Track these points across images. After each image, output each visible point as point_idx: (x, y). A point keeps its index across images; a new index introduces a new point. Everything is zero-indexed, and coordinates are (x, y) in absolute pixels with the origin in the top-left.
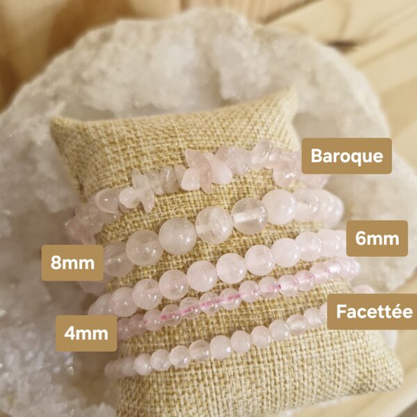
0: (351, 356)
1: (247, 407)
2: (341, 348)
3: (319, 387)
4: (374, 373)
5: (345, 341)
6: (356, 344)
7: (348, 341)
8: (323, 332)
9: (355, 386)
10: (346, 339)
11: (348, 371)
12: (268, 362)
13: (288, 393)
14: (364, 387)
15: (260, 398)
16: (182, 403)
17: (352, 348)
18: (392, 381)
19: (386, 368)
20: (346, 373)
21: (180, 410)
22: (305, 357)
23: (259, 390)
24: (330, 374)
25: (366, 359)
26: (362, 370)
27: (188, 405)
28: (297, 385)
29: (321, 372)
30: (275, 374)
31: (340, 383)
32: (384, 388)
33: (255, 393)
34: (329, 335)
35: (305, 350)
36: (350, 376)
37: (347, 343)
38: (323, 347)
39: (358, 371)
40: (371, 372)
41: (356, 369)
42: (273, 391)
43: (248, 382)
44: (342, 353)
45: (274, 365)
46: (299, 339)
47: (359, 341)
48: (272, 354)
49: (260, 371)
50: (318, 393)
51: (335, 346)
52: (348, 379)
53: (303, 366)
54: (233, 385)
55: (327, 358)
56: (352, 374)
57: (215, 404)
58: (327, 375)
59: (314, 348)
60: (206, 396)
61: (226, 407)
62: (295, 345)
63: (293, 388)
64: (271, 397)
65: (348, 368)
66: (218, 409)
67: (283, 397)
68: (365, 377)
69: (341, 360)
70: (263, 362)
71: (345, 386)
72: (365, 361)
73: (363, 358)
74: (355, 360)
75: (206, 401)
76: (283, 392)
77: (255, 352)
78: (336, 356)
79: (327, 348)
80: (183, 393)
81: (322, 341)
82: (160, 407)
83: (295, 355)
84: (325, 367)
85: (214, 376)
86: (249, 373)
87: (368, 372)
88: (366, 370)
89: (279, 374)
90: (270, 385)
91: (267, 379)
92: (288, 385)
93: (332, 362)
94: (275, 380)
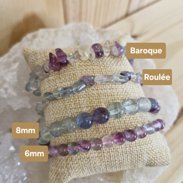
0: (145, 151)
1: (100, 169)
2: (140, 147)
3: (131, 163)
4: (156, 158)
5: (142, 145)
6: (148, 146)
9: (148, 163)
10: (143, 144)
11: (144, 157)
12: (108, 152)
13: (117, 165)
14: (152, 164)
15: (105, 166)
16: (72, 168)
17: (145, 148)
18: (165, 162)
19: (161, 156)
20: (143, 158)
21: (72, 170)
22: (124, 151)
23: (104, 163)
24: (135, 158)
25: (152, 152)
26: (150, 157)
27: (75, 168)
28: (121, 162)
29: (131, 157)
30: (110, 157)
31: (141, 162)
32: (161, 165)
33: (102, 164)
34: (135, 142)
35: (124, 148)
36: (145, 159)
38: (132, 147)
39: (148, 157)
40: (154, 158)
42: (110, 164)
43: (99, 160)
44: (141, 150)
45: (110, 154)
48: (109, 149)
49: (104, 156)
50: (131, 165)
51: (137, 147)
52: (144, 160)
53: (123, 154)
54: (93, 161)
55: (134, 152)
56: (146, 158)
57: (86, 168)
59: (128, 147)
60: (82, 165)
61: (91, 169)
63: (119, 163)
64: (110, 166)
65: (143, 156)
66: (88, 169)
67: (115, 166)
68: (151, 160)
69: (140, 153)
70: (105, 152)
71: (143, 163)
72: (151, 153)
73: (150, 152)
74: (147, 153)
75: (82, 167)
76: (115, 164)
78: (138, 151)
79: (134, 148)
80: (73, 164)
81: (132, 145)
82: (64, 169)
83: (119, 150)
84: (133, 155)
85: (85, 158)
86: (99, 157)
87: (153, 158)
88: (152, 157)
89: (112, 157)
90: (109, 161)
91: (107, 159)
92: (116, 162)
93: (136, 153)
94: (111, 159)
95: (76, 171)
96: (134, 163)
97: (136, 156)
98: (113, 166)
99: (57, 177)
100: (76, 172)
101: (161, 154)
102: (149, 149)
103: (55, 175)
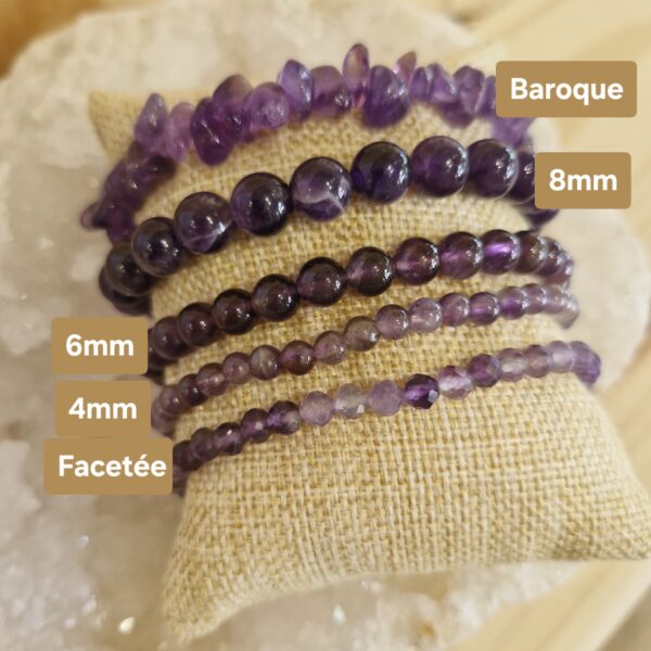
0: (552, 487)
1: (365, 555)
2: (534, 471)
3: (492, 537)
4: (596, 523)
7: (548, 461)
8: (501, 442)
9: (561, 543)
10: (544, 457)
11: (547, 513)
12: (399, 483)
13: (434, 539)
14: (578, 547)
15: (386, 542)
16: (255, 542)
17: (555, 473)
18: (632, 542)
20: (542, 517)
21: (252, 552)
22: (466, 480)
23: (383, 530)
24: (512, 516)
25: (582, 495)
26: (573, 516)
27: (265, 544)
28: (451, 526)
29: (496, 510)
30: (410, 504)
31: (532, 534)
32: (615, 552)
33: (376, 533)
34: (512, 448)
35: (467, 468)
36: (551, 524)
37: (545, 465)
38: (500, 466)
39: (565, 517)
40: (591, 520)
41: (562, 511)
42: (409, 534)
43: (364, 515)
44: (535, 480)
45: (409, 489)
46: (456, 449)
47: (568, 463)
48: (406, 469)
49: (385, 497)
50: (491, 547)
51: (522, 467)
52: (546, 529)
53: (461, 496)
54: (338, 518)
55: (507, 487)
56: (554, 520)
57: (310, 547)
58: (507, 515)
59: (483, 468)
60: (294, 532)
61: (328, 553)
62: (448, 458)
63: (444, 531)
64: (406, 543)
65: (546, 508)
66: (315, 555)
67: (427, 545)
68: (578, 527)
69: (534, 493)
70: (390, 482)
71: (541, 540)
72: (579, 499)
73: (575, 494)
74: (561, 496)
75: (294, 540)
76: (425, 537)
77: (377, 464)
78: (524, 486)
79: (507, 469)
80: (257, 526)
81: (499, 456)
82: (221, 546)
83: (446, 474)
84: (503, 502)
85: (306, 502)
86: (366, 500)
87: (585, 519)
88: (580, 516)
89: (418, 506)
90: (403, 523)
91: (395, 513)
92: (434, 526)
93: (517, 494)
94: (410, 514)
95: (269, 557)
96: (504, 538)
97: (516, 507)
98: (419, 544)
99: (189, 580)
100: (268, 564)
101: (618, 507)
102: (571, 482)
103: (182, 571)
